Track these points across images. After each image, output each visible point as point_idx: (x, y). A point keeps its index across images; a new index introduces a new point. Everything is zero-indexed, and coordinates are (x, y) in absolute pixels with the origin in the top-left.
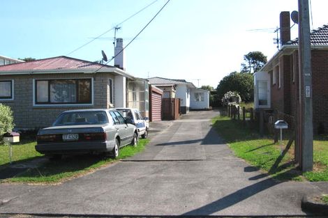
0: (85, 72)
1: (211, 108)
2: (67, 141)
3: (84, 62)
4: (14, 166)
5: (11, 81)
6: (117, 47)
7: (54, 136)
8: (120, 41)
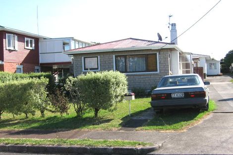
0: (152, 49)
1: (222, 74)
2: (175, 98)
3: (149, 41)
4: (135, 118)
5: (97, 57)
6: (172, 29)
7: (165, 95)
8: (174, 25)
